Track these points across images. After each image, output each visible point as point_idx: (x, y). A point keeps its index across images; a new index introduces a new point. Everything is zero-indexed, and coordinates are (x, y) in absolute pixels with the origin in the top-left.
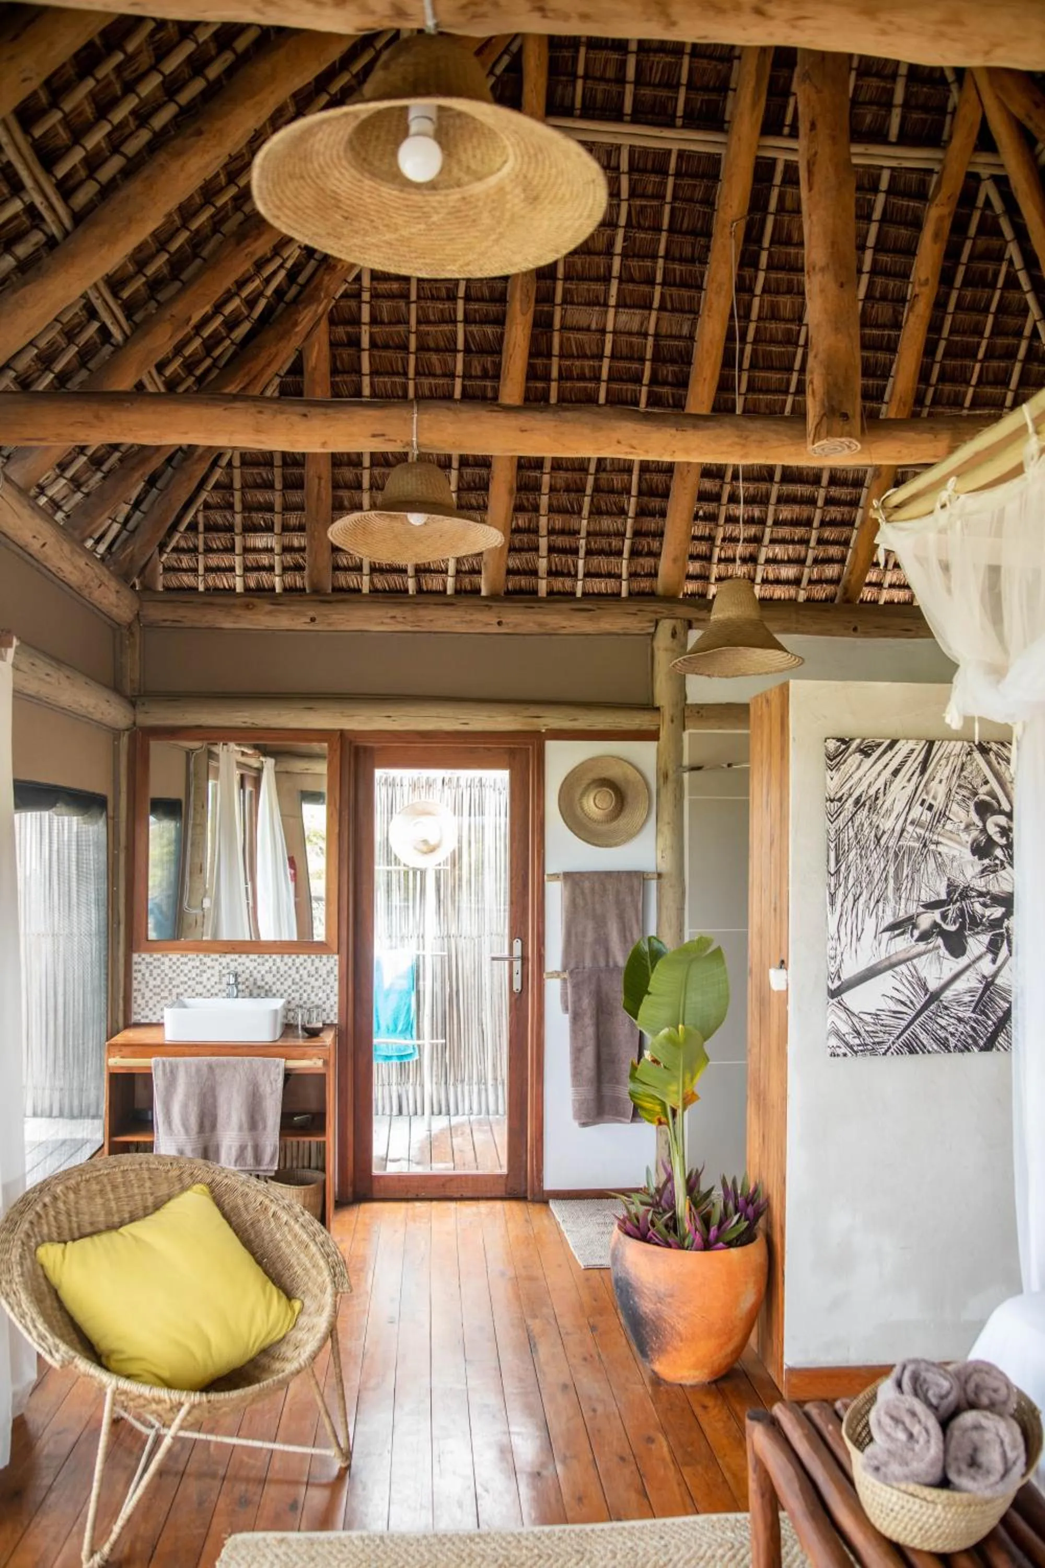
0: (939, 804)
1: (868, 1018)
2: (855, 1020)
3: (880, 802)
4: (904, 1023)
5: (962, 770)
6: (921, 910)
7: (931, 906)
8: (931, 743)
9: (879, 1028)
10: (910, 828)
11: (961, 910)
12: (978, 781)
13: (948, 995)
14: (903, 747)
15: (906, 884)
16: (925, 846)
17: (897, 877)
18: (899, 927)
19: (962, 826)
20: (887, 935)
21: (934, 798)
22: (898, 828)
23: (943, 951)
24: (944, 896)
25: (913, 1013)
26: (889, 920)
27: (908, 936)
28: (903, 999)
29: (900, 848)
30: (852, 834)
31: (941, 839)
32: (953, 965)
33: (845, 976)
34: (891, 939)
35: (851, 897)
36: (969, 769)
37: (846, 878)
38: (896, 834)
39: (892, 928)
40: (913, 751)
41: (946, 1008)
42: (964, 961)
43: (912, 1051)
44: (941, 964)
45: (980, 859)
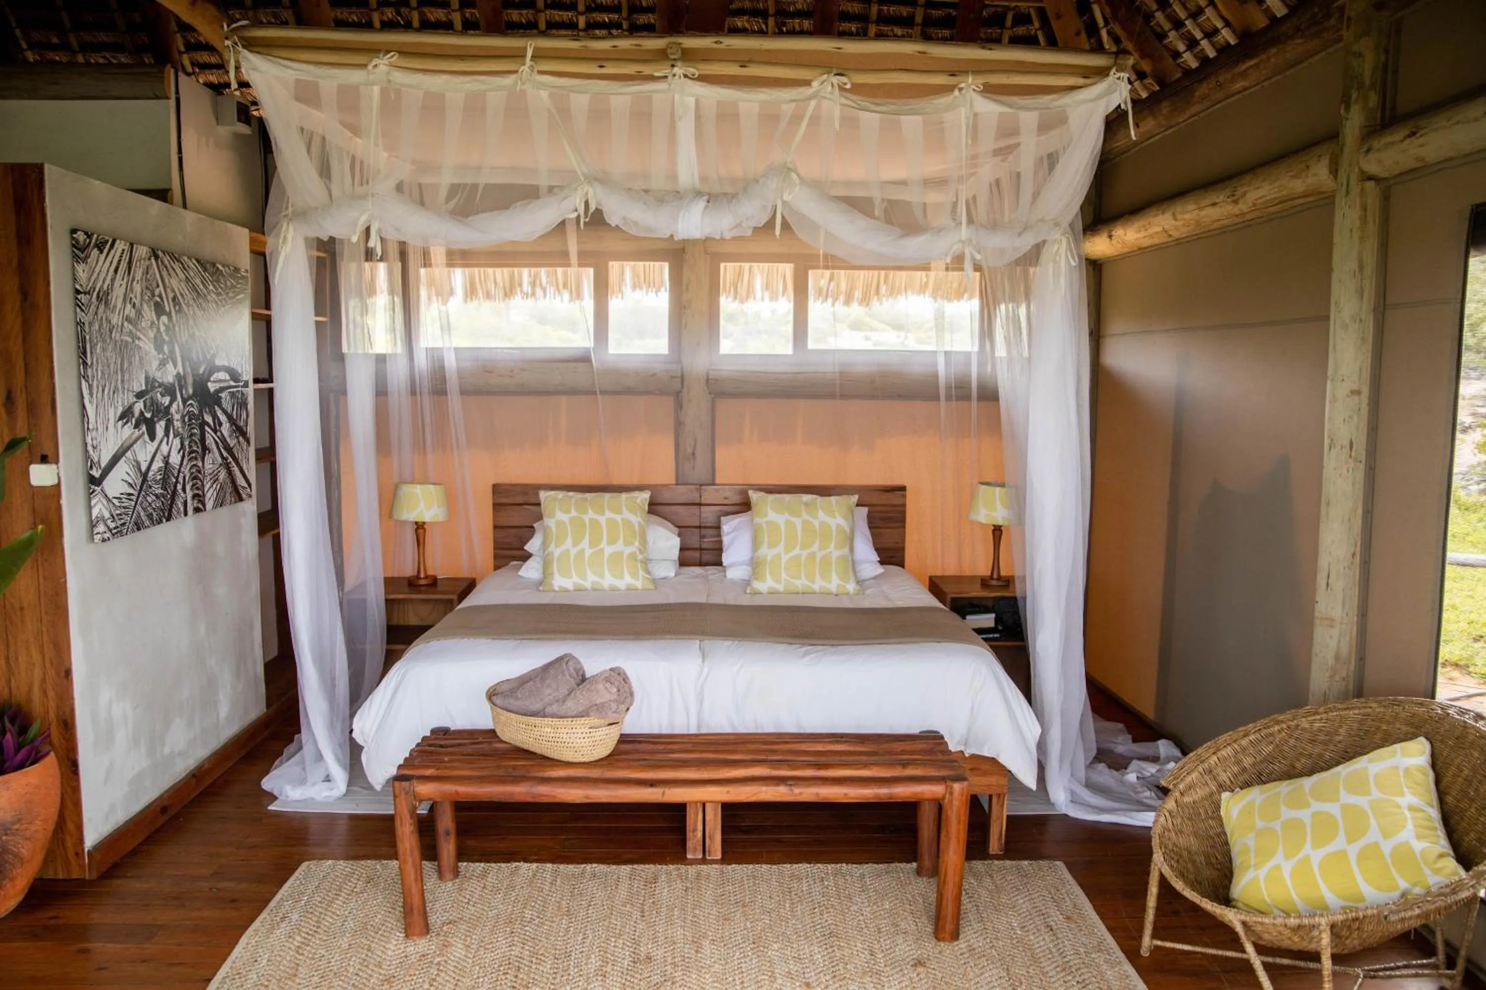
0: (137, 301)
1: (115, 501)
2: (111, 505)
3: (109, 297)
4: (133, 503)
5: (147, 273)
6: (135, 400)
7: (139, 395)
8: (132, 245)
9: (123, 510)
10: (126, 324)
11: (152, 398)
12: (154, 284)
13: (151, 474)
14: (120, 246)
15: (126, 377)
16: (133, 341)
17: (122, 369)
18: (126, 415)
19: (149, 323)
20: (120, 422)
21: (136, 297)
22: (120, 324)
23: (146, 437)
24: (144, 388)
25: (136, 493)
26: (120, 410)
27: (129, 424)
28: (131, 481)
29: (122, 341)
30: (97, 328)
31: (141, 336)
32: (151, 447)
33: (103, 465)
34: (123, 426)
35: (100, 388)
36: (151, 272)
37: (97, 370)
38: (119, 329)
39: (121, 418)
40: (123, 250)
41: (150, 487)
42: (156, 443)
43: (139, 529)
44: (145, 447)
45: (159, 354)
